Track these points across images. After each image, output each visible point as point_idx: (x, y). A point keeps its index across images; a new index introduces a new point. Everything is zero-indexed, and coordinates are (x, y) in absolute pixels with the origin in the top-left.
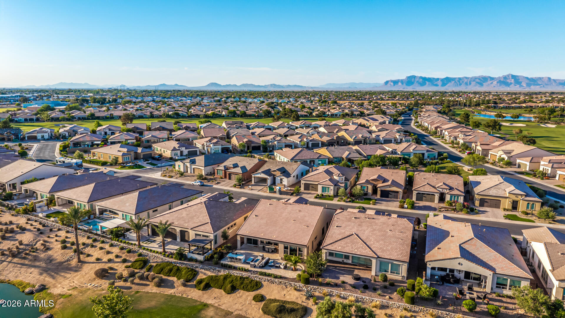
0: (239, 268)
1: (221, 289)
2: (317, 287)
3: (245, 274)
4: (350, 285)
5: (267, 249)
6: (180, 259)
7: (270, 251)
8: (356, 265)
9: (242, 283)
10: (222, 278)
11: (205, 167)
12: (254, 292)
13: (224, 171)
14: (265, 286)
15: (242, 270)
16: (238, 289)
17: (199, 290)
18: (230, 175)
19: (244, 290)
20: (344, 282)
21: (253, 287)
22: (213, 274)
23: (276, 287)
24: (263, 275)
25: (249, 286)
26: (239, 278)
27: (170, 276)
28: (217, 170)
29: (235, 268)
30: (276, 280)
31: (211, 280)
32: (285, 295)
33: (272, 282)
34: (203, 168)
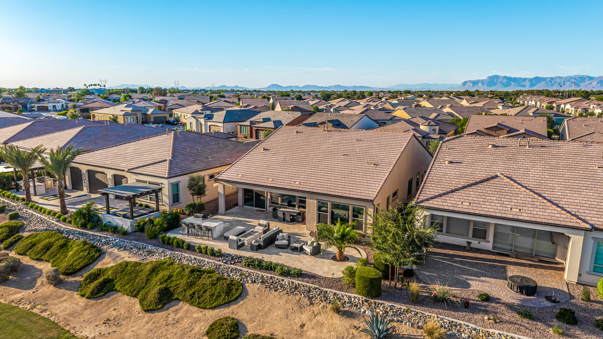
0: (199, 248)
1: (135, 296)
2: (404, 307)
3: (209, 262)
4: (510, 307)
5: (280, 215)
6: (84, 226)
7: (288, 218)
8: (508, 256)
9: (191, 285)
10: (148, 267)
11: (224, 122)
12: (216, 311)
13: (249, 127)
14: (250, 296)
15: (206, 253)
16: (177, 299)
17: (83, 296)
18: (257, 131)
19: (192, 304)
20: (487, 298)
21: (219, 296)
22: (134, 259)
23: (282, 302)
24: (254, 267)
25: (208, 294)
26: (187, 271)
27: (42, 260)
28: (241, 125)
29: (190, 248)
30: (286, 280)
31: (122, 272)
32: (302, 326)
33: (273, 286)
34: (221, 125)
